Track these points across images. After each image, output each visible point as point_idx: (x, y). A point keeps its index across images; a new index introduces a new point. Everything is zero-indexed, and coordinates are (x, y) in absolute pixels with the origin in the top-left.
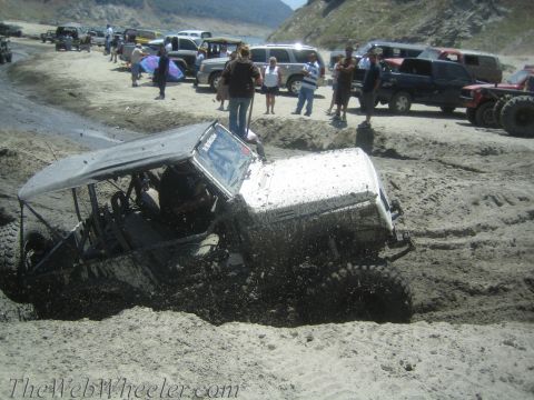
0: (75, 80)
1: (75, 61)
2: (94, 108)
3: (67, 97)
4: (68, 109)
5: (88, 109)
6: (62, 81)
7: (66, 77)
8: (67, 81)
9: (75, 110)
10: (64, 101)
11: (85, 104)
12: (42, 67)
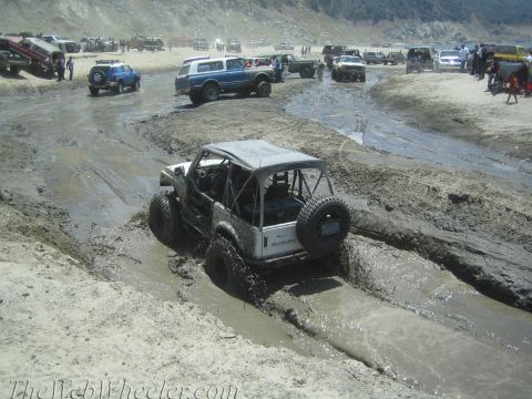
0: (451, 104)
1: (440, 83)
2: (489, 136)
3: (453, 124)
4: (457, 137)
5: (482, 138)
6: (436, 106)
7: (437, 100)
8: (441, 105)
9: (467, 138)
10: (450, 128)
11: (476, 131)
12: (406, 91)
